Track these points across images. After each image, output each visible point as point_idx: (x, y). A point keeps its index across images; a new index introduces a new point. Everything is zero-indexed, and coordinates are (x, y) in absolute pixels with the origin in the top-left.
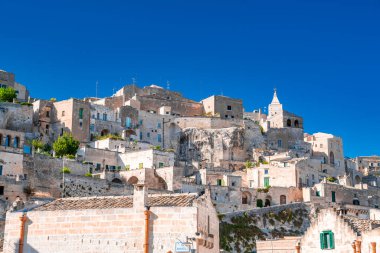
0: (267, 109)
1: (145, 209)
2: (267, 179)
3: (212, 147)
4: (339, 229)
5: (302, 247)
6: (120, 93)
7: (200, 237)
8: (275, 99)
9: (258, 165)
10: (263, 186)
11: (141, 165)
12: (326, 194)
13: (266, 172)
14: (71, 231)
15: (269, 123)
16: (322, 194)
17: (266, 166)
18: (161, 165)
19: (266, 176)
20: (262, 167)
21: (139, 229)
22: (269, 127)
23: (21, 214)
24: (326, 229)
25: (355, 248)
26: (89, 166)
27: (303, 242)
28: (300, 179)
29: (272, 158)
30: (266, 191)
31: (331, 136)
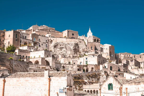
0: (87, 35)
1: (49, 77)
2: (87, 62)
3: (66, 49)
4: (115, 83)
5: (101, 89)
6: (31, 28)
7: (68, 87)
8: (90, 31)
9: (83, 56)
10: (85, 64)
11: (40, 56)
12: (108, 67)
13: (87, 59)
14: (22, 85)
15: (88, 40)
16: (107, 67)
17: (86, 57)
18: (47, 56)
19: (87, 60)
20: (85, 57)
21: (46, 85)
22: (88, 42)
23: (3, 79)
24: (110, 83)
25: (120, 90)
26: (20, 56)
27: (102, 87)
28: (99, 62)
29: (89, 54)
30: (86, 66)
31: (110, 45)
